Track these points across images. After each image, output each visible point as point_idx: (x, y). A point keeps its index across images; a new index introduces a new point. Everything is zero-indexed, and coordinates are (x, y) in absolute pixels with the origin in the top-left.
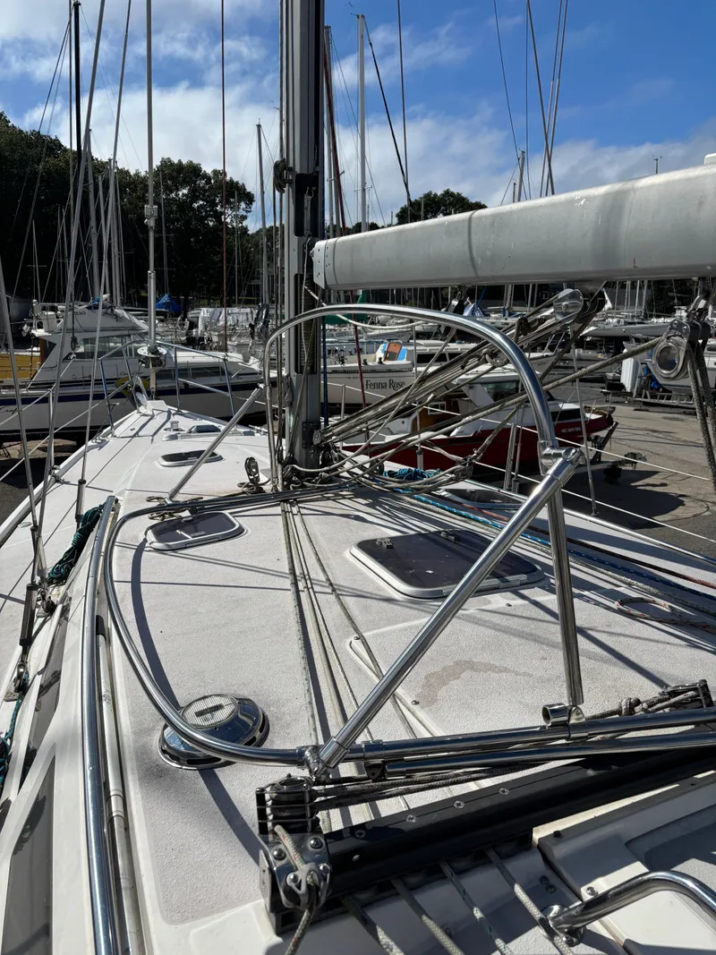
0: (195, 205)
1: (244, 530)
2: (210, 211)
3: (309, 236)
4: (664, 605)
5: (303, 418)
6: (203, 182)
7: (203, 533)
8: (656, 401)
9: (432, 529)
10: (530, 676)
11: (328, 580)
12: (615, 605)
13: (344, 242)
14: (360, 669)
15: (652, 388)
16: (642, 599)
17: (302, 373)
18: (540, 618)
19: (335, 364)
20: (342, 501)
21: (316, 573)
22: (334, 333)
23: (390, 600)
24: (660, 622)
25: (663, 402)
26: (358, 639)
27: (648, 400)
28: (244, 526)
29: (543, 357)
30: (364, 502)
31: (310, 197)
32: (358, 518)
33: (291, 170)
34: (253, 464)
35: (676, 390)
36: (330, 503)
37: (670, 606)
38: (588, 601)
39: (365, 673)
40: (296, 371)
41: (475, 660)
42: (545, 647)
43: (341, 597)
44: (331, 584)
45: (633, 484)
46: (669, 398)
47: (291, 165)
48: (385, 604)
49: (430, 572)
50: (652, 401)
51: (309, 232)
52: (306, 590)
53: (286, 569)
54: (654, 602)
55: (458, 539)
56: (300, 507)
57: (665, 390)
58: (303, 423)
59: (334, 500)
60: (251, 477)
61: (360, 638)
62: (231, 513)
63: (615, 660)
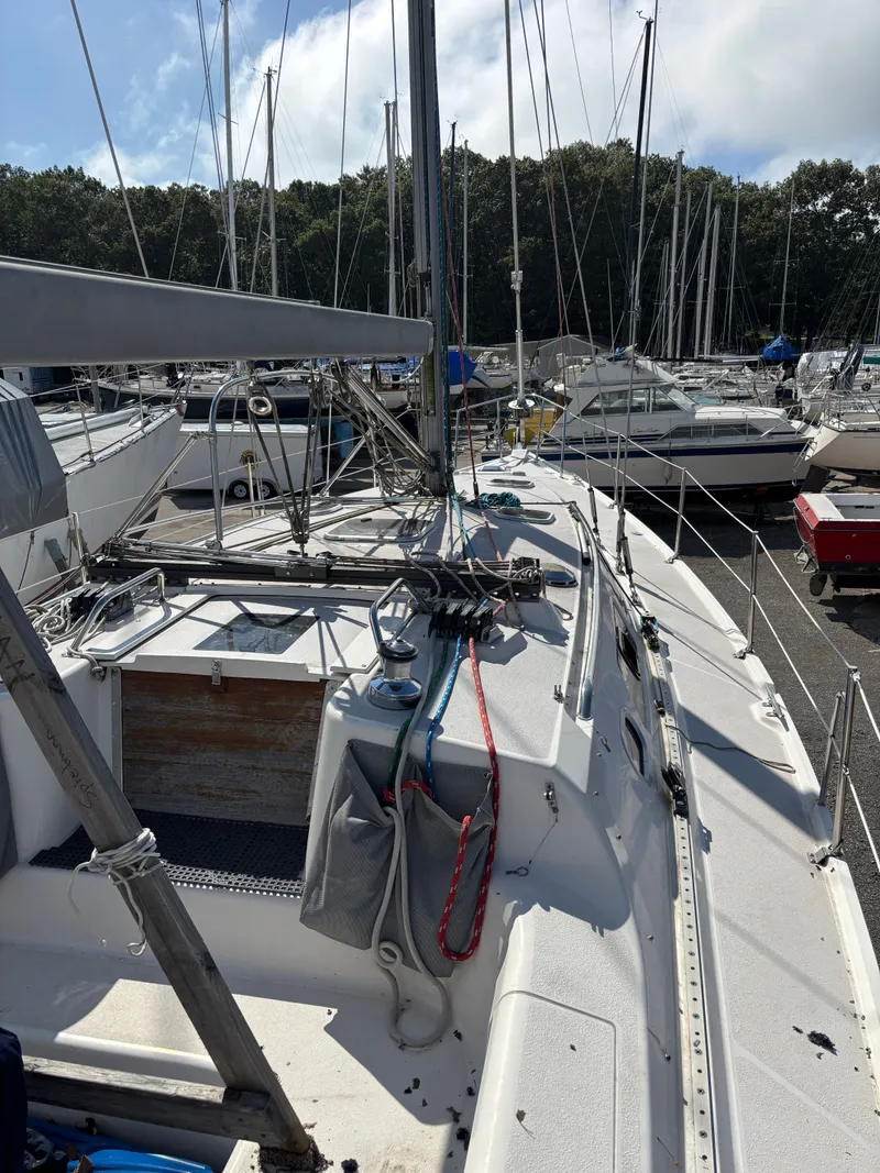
0: (838, 216)
2: (857, 222)
6: (853, 184)
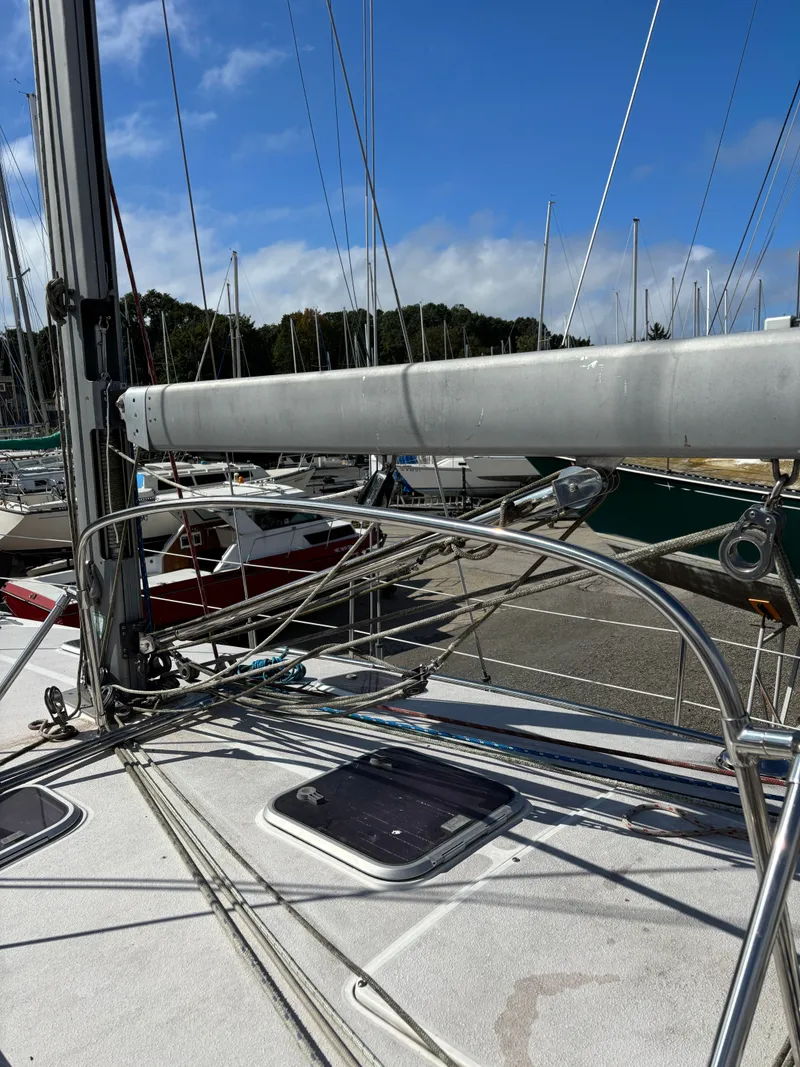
1: (82, 813)
3: (108, 379)
4: (669, 809)
5: (120, 618)
7: (19, 834)
8: (411, 506)
9: (356, 753)
10: (617, 979)
11: (261, 880)
12: (624, 824)
13: (178, 393)
14: (395, 1043)
15: (404, 494)
16: (644, 806)
17: (111, 557)
18: (562, 870)
19: (54, 500)
20: (198, 727)
21: (236, 872)
22: (40, 460)
23: (365, 894)
24: (683, 837)
25: (418, 505)
26: (363, 984)
27: (404, 505)
28: (81, 805)
29: (299, 472)
30: (231, 723)
31: (104, 330)
32: (239, 754)
33: (73, 294)
34: (56, 696)
35: (426, 493)
36: (184, 735)
37: (678, 810)
38: (592, 826)
39: (407, 1050)
40: (103, 556)
41: (538, 973)
42: (597, 919)
43: (294, 906)
44: (269, 887)
45: (410, 596)
46: (422, 502)
47: (71, 286)
48: (362, 903)
49: (398, 832)
50: (407, 506)
51: (107, 374)
52: (237, 907)
53: (186, 874)
54: (657, 807)
55: (398, 765)
56: (146, 751)
57: (417, 494)
58: (121, 625)
59: (187, 728)
60: (55, 715)
61: (367, 981)
62: (43, 783)
63: (685, 917)
